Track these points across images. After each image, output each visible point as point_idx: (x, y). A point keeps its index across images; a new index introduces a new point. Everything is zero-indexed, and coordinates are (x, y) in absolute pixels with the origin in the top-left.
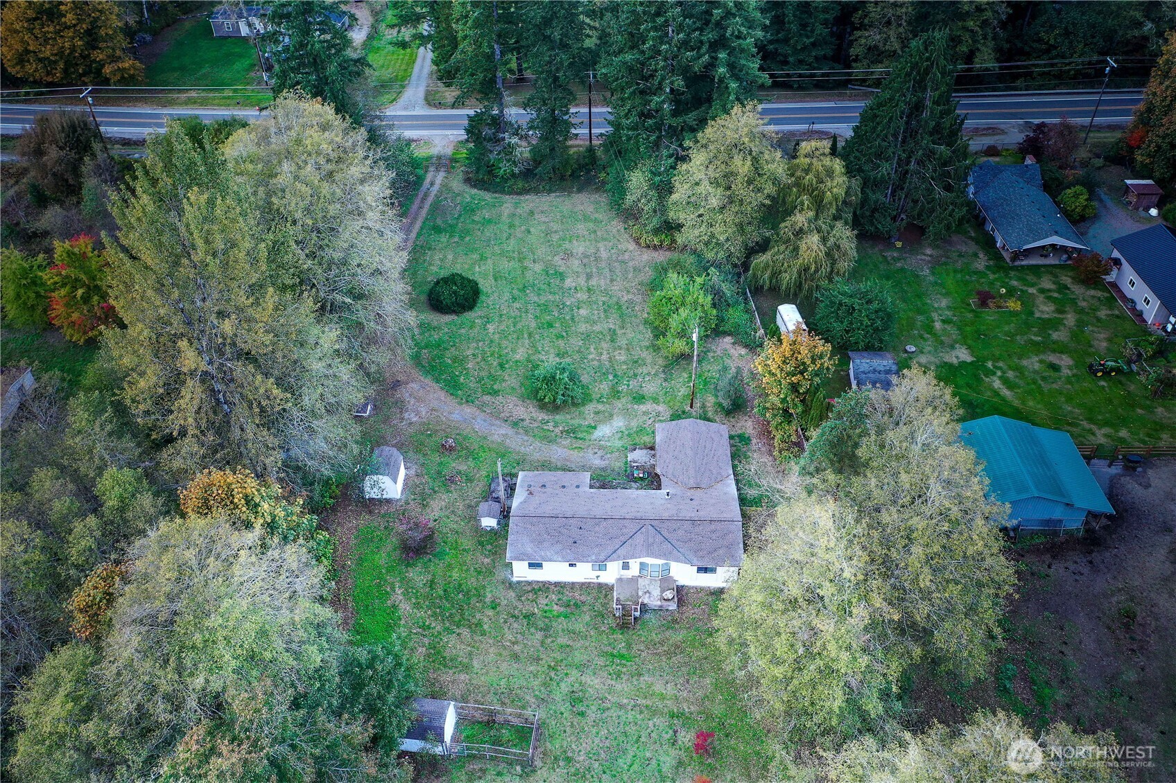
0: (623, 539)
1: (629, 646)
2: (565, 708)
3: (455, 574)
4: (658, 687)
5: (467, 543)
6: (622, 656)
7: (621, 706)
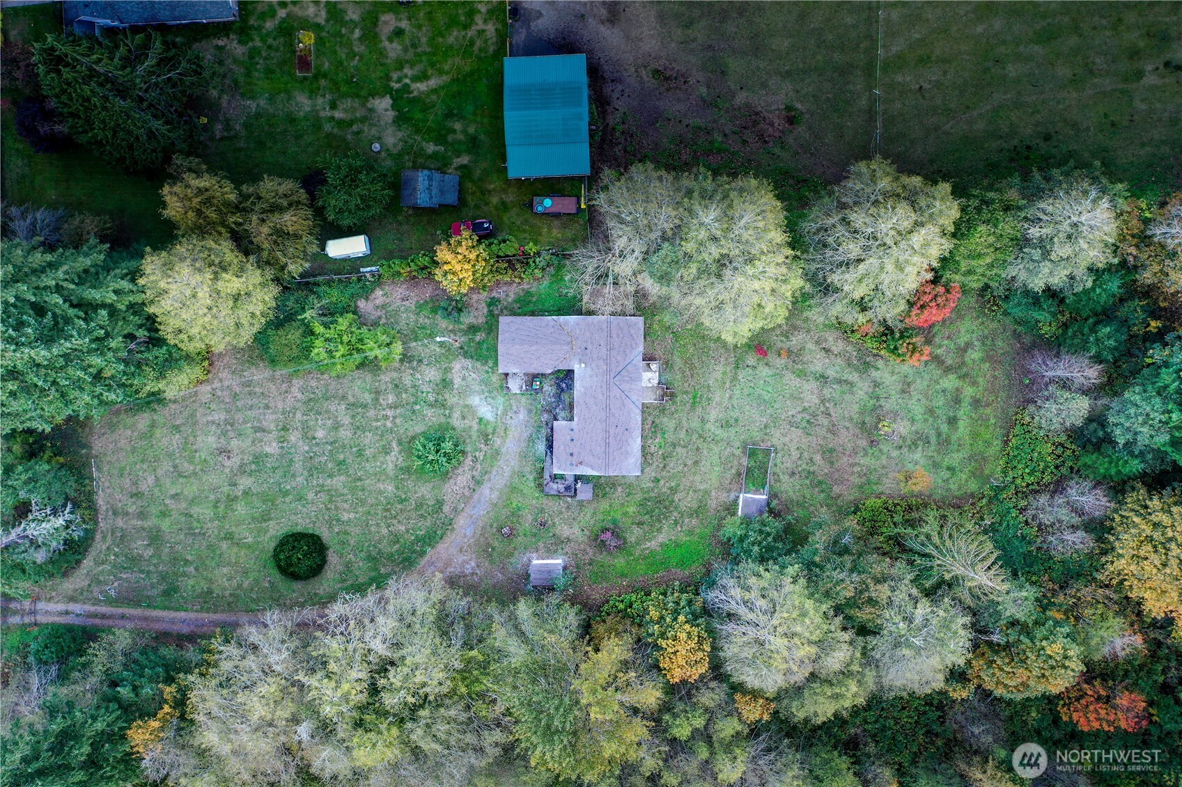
0: (624, 397)
1: (686, 393)
2: (732, 430)
3: (631, 510)
4: (718, 375)
5: (604, 505)
6: (694, 397)
7: (730, 398)
